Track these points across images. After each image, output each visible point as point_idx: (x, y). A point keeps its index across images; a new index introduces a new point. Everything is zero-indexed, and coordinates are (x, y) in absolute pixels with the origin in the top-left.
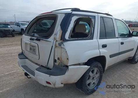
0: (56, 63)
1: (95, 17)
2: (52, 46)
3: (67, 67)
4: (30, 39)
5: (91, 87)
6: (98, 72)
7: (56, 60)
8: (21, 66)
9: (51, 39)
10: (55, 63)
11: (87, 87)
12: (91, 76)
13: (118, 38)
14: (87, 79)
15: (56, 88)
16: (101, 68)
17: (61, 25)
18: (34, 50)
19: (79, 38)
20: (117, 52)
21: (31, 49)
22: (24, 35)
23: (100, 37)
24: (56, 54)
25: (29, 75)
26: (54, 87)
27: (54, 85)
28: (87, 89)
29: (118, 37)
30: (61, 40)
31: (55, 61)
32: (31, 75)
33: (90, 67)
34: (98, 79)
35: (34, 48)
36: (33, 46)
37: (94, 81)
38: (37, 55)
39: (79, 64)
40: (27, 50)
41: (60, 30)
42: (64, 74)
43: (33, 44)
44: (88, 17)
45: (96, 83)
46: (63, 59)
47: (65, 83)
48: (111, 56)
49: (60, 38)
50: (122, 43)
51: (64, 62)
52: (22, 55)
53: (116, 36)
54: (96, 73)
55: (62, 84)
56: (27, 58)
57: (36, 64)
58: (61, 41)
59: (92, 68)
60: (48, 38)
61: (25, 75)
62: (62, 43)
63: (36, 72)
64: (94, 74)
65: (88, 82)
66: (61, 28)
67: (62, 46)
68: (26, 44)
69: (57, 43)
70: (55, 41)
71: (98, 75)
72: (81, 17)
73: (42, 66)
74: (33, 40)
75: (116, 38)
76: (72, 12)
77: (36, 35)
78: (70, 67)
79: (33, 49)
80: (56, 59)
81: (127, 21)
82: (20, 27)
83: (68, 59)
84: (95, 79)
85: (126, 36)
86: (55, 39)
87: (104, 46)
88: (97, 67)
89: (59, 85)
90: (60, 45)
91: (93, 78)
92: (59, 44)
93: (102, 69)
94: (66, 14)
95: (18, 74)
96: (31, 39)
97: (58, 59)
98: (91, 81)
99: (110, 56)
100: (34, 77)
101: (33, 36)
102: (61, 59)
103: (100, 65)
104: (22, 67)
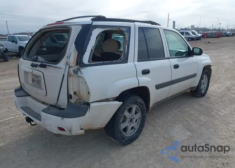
0: (72, 100)
1: (129, 28)
2: (64, 75)
3: (88, 104)
4: (31, 66)
5: (129, 133)
6: (139, 111)
7: (71, 95)
8: (19, 108)
9: (62, 64)
10: (70, 100)
11: (121, 133)
12: (128, 117)
13: (168, 58)
14: (121, 121)
15: (72, 135)
16: (142, 104)
17: (75, 43)
18: (39, 82)
19: (105, 62)
20: (168, 80)
21: (33, 81)
22: (21, 59)
23: (138, 58)
24: (71, 87)
25: (33, 121)
26: (70, 135)
27: (70, 131)
28: (122, 136)
29: (169, 56)
30: (77, 65)
31: (70, 97)
32: (36, 121)
33: (122, 103)
34: (140, 122)
35: (38, 79)
36: (37, 77)
37: (132, 125)
38: (43, 90)
39: (107, 100)
40: (28, 83)
41: (75, 51)
42: (84, 114)
43: (36, 72)
44: (118, 29)
45: (137, 127)
46: (82, 93)
47: (87, 128)
48: (158, 87)
49: (75, 63)
50: (176, 67)
51: (84, 98)
52: (21, 91)
53: (166, 56)
54: (136, 113)
55: (82, 129)
56: (29, 95)
57: (44, 103)
58: (77, 67)
59: (127, 106)
60: (58, 63)
61: (27, 120)
62: (78, 70)
63: (43, 114)
64: (131, 115)
65: (123, 126)
66: (76, 47)
67: (79, 74)
68: (26, 72)
69: (71, 70)
70: (68, 67)
71: (139, 115)
72: (107, 29)
73: (51, 105)
74: (36, 67)
75: (166, 59)
76: (92, 23)
77: (40, 58)
78: (92, 105)
79: (36, 81)
80: (72, 93)
81: (201, 28)
82: (16, 43)
83: (89, 93)
84: (135, 122)
85: (184, 56)
86: (67, 64)
87: (146, 72)
88: (136, 103)
89: (77, 131)
90: (76, 72)
91: (131, 120)
92: (74, 71)
93: (144, 105)
94: (83, 26)
95: (17, 123)
96: (33, 65)
97: (75, 93)
98: (128, 125)
99: (156, 86)
100: (40, 122)
101: (36, 60)
102: (79, 93)
103: (140, 100)
104: (21, 110)
